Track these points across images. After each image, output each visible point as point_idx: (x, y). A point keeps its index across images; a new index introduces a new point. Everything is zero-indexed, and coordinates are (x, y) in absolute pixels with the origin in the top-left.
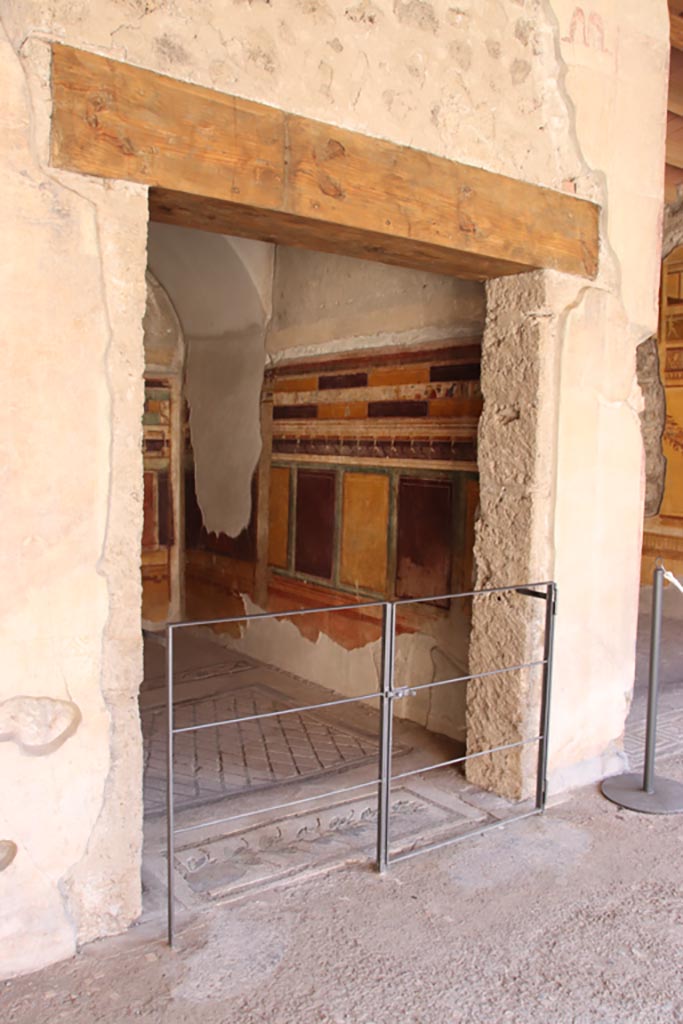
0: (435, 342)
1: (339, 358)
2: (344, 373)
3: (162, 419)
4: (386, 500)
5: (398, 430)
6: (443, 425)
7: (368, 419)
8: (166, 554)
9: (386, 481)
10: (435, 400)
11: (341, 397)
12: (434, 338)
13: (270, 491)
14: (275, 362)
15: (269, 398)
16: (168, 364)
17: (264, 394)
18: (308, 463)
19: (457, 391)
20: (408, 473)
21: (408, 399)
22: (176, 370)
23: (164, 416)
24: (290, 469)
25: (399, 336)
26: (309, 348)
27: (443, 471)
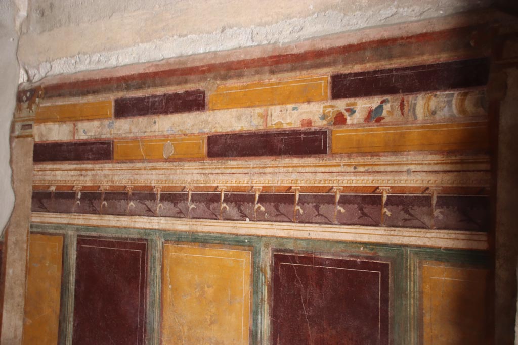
0: (339, 35)
1: (152, 70)
2: (160, 91)
4: (245, 287)
5: (269, 177)
6: (361, 169)
7: (208, 161)
9: (245, 258)
10: (344, 128)
11: (156, 127)
12: (338, 29)
13: (28, 270)
14: (37, 78)
15: (28, 132)
17: (18, 127)
18: (96, 228)
19: (390, 113)
20: (290, 246)
21: (286, 127)
24: (64, 236)
25: (263, 30)
26: (95, 57)
27: (365, 244)
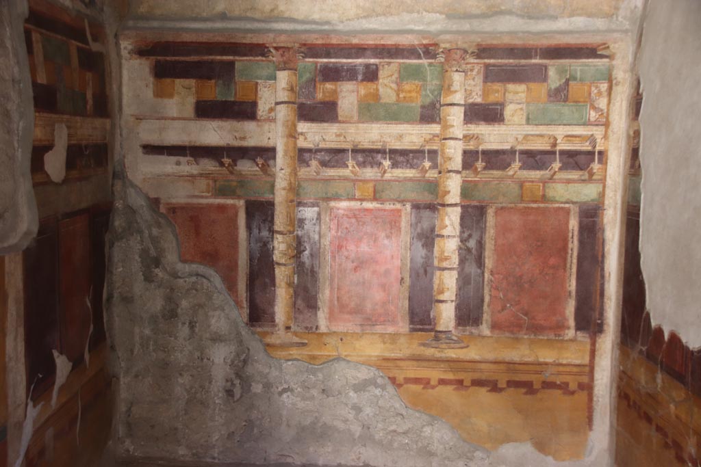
3: (593, 115)
8: (588, 347)
16: (609, 16)
22: (627, 25)
23: (594, 108)
